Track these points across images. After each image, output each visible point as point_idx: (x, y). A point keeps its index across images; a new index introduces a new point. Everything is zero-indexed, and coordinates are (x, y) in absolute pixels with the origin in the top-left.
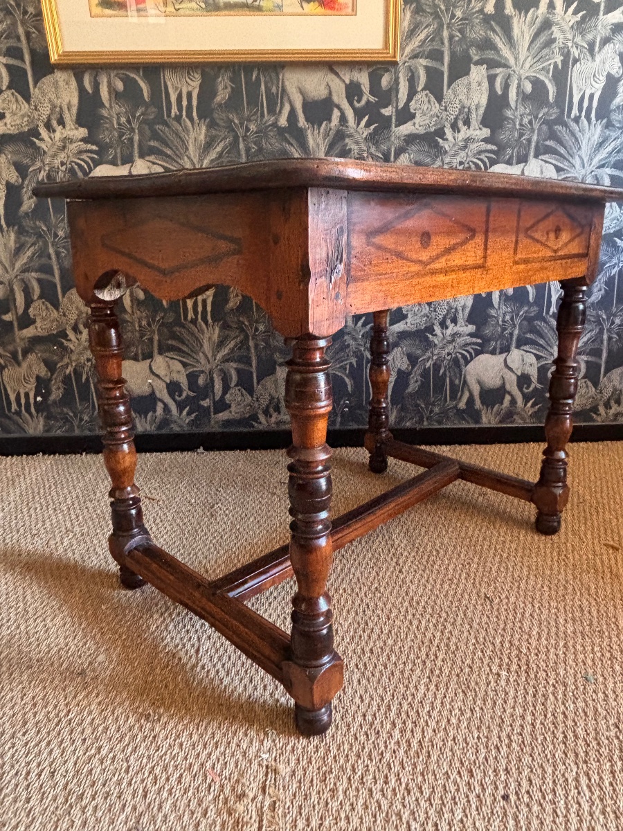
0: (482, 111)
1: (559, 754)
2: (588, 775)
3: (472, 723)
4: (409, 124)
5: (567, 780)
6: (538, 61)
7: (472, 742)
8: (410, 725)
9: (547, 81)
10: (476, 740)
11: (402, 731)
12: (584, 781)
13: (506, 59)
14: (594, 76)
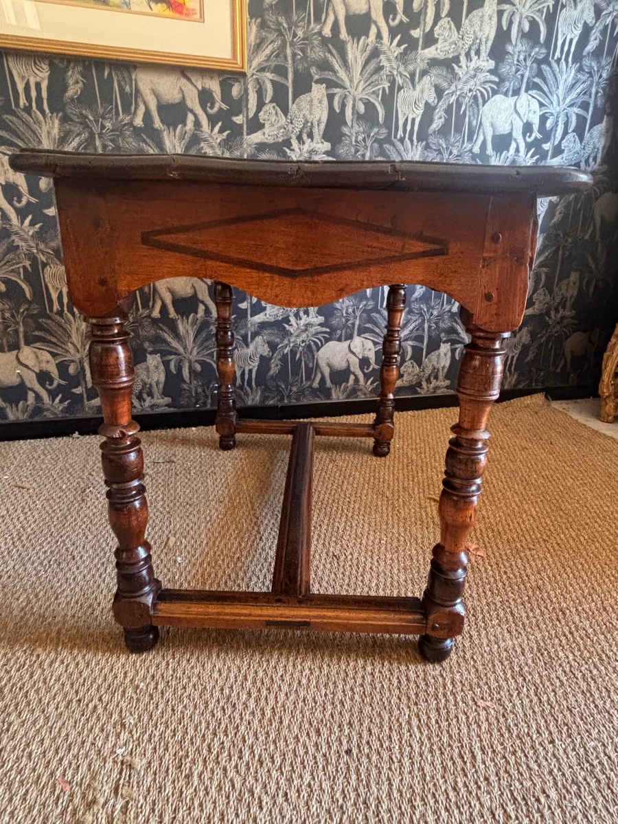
0: (323, 126)
1: (394, 700)
2: (418, 716)
3: (321, 681)
4: (260, 133)
5: (401, 724)
6: (369, 85)
7: (320, 700)
8: (264, 692)
9: (377, 104)
10: (324, 698)
11: (257, 701)
12: (415, 722)
13: (342, 80)
14: (415, 103)
